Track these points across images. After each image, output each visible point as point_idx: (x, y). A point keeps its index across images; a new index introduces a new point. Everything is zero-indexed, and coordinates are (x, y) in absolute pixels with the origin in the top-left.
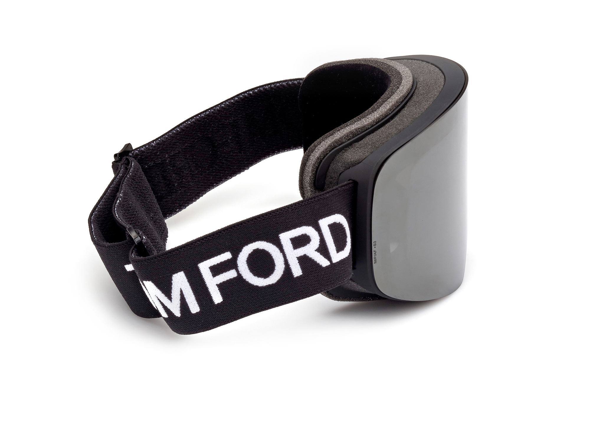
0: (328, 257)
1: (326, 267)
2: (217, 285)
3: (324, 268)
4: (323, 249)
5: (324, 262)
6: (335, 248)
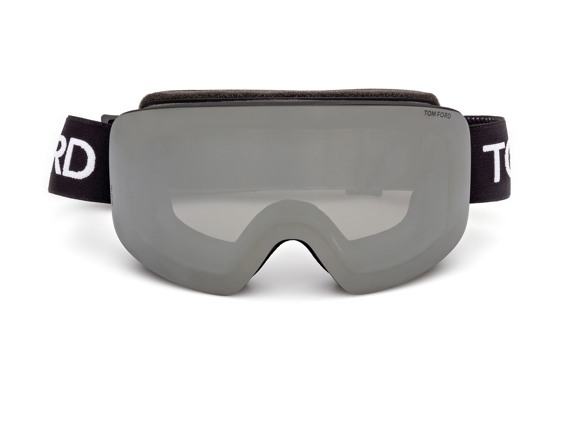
0: (62, 171)
1: (58, 175)
4: (62, 161)
5: (58, 170)
6: (69, 164)
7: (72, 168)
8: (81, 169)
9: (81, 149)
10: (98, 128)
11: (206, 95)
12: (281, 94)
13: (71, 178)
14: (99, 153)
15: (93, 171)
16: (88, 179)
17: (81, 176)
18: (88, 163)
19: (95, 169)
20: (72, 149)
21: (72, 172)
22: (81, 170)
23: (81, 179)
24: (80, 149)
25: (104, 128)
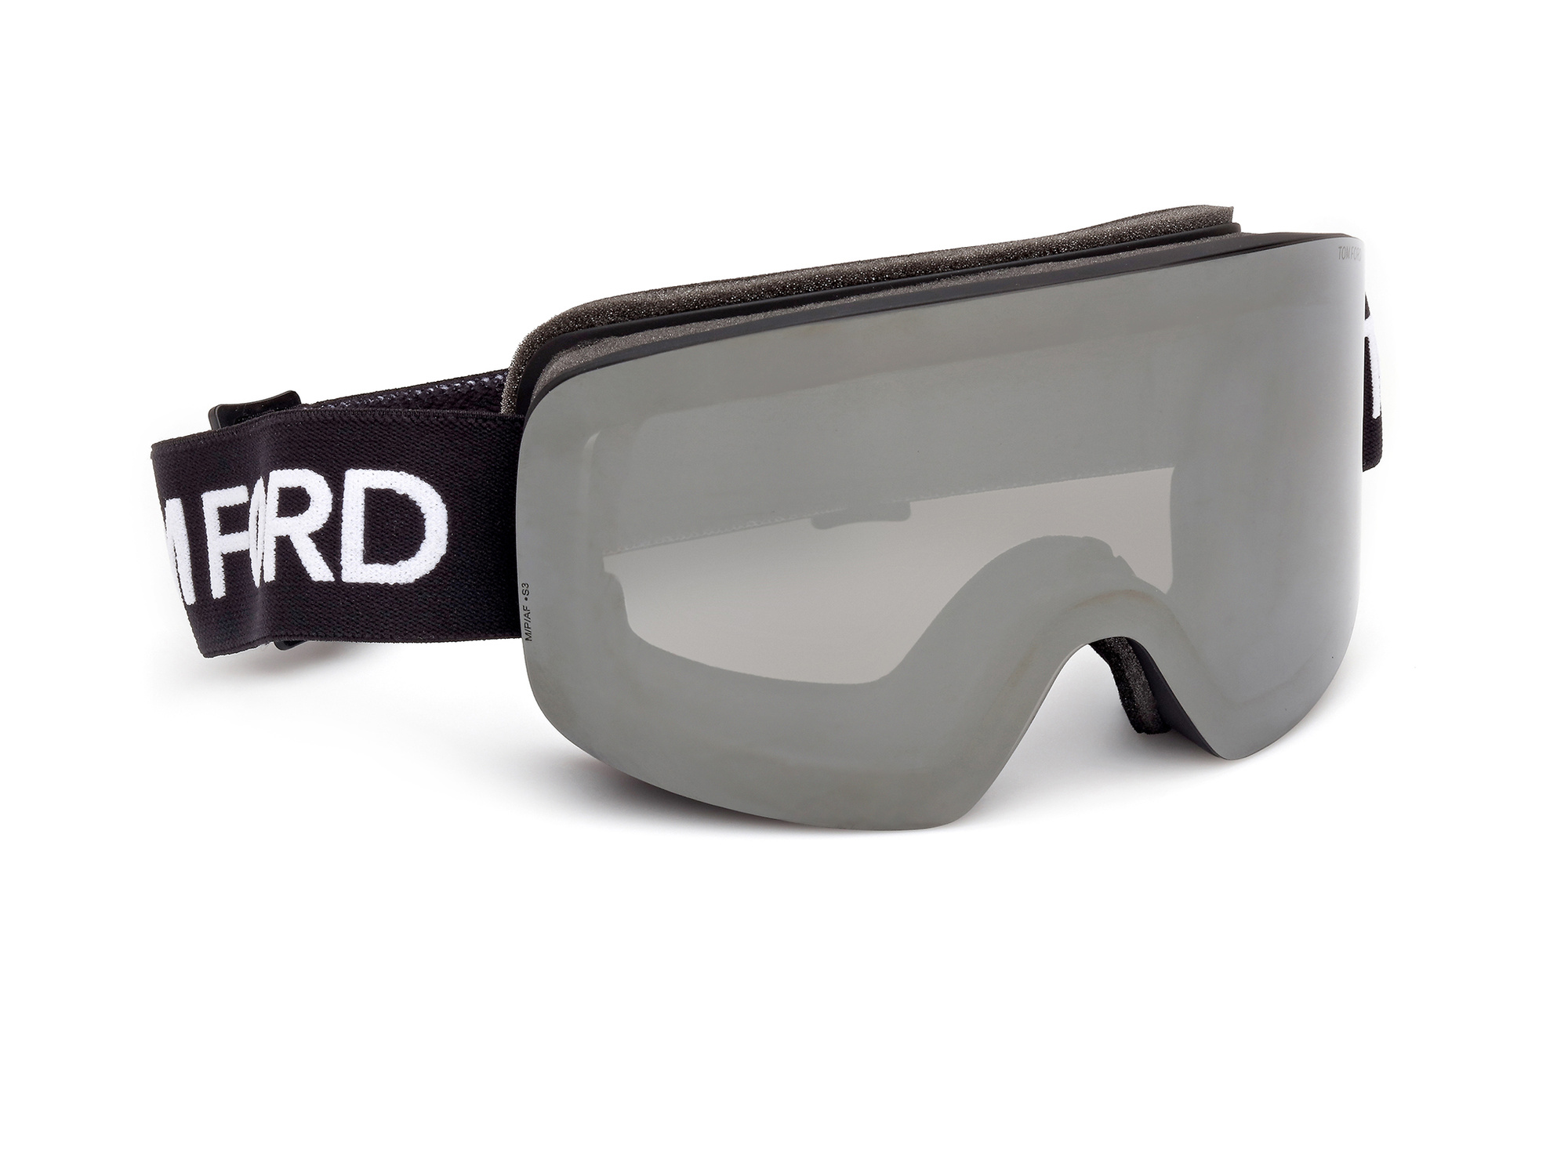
0: (335, 565)
1: (320, 582)
2: (223, 555)
3: (312, 582)
4: (328, 540)
5: (317, 569)
6: (361, 547)
7: (372, 555)
8: (406, 554)
9: (398, 495)
10: (442, 429)
11: (791, 287)
12: (1001, 255)
13: (377, 585)
14: (456, 498)
15: (443, 552)
16: (431, 579)
17: (408, 573)
18: (427, 534)
19: (451, 547)
20: (363, 502)
21: (377, 566)
22: (406, 558)
23: (412, 580)
24: (393, 496)
25: (461, 426)
